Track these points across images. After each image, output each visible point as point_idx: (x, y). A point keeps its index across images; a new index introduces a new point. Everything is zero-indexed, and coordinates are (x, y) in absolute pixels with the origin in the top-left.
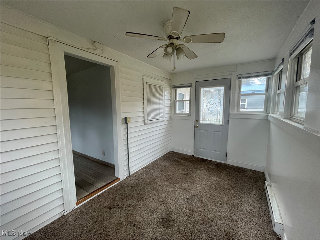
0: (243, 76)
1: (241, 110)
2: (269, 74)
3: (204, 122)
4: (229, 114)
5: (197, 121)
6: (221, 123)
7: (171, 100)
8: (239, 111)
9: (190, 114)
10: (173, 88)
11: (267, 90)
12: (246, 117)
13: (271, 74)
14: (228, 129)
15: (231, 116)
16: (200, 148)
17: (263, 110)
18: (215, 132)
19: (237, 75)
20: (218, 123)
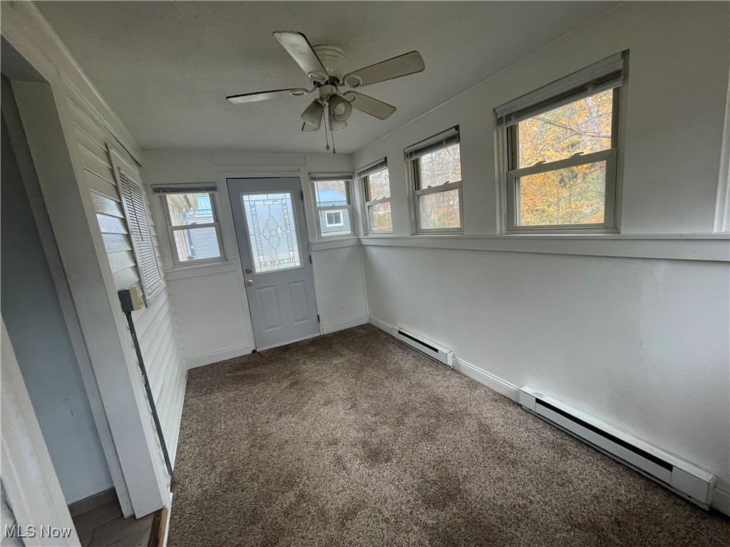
0: (318, 175)
1: (323, 235)
2: (348, 177)
3: (264, 269)
4: (309, 245)
5: (249, 270)
6: (298, 264)
7: (155, 227)
8: (322, 238)
9: (224, 257)
10: (157, 190)
11: (349, 201)
12: (333, 245)
13: (350, 177)
14: (312, 273)
15: (314, 248)
16: (268, 328)
17: (349, 232)
18: (292, 285)
19: (310, 174)
20: (292, 265)
